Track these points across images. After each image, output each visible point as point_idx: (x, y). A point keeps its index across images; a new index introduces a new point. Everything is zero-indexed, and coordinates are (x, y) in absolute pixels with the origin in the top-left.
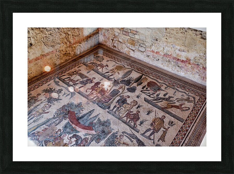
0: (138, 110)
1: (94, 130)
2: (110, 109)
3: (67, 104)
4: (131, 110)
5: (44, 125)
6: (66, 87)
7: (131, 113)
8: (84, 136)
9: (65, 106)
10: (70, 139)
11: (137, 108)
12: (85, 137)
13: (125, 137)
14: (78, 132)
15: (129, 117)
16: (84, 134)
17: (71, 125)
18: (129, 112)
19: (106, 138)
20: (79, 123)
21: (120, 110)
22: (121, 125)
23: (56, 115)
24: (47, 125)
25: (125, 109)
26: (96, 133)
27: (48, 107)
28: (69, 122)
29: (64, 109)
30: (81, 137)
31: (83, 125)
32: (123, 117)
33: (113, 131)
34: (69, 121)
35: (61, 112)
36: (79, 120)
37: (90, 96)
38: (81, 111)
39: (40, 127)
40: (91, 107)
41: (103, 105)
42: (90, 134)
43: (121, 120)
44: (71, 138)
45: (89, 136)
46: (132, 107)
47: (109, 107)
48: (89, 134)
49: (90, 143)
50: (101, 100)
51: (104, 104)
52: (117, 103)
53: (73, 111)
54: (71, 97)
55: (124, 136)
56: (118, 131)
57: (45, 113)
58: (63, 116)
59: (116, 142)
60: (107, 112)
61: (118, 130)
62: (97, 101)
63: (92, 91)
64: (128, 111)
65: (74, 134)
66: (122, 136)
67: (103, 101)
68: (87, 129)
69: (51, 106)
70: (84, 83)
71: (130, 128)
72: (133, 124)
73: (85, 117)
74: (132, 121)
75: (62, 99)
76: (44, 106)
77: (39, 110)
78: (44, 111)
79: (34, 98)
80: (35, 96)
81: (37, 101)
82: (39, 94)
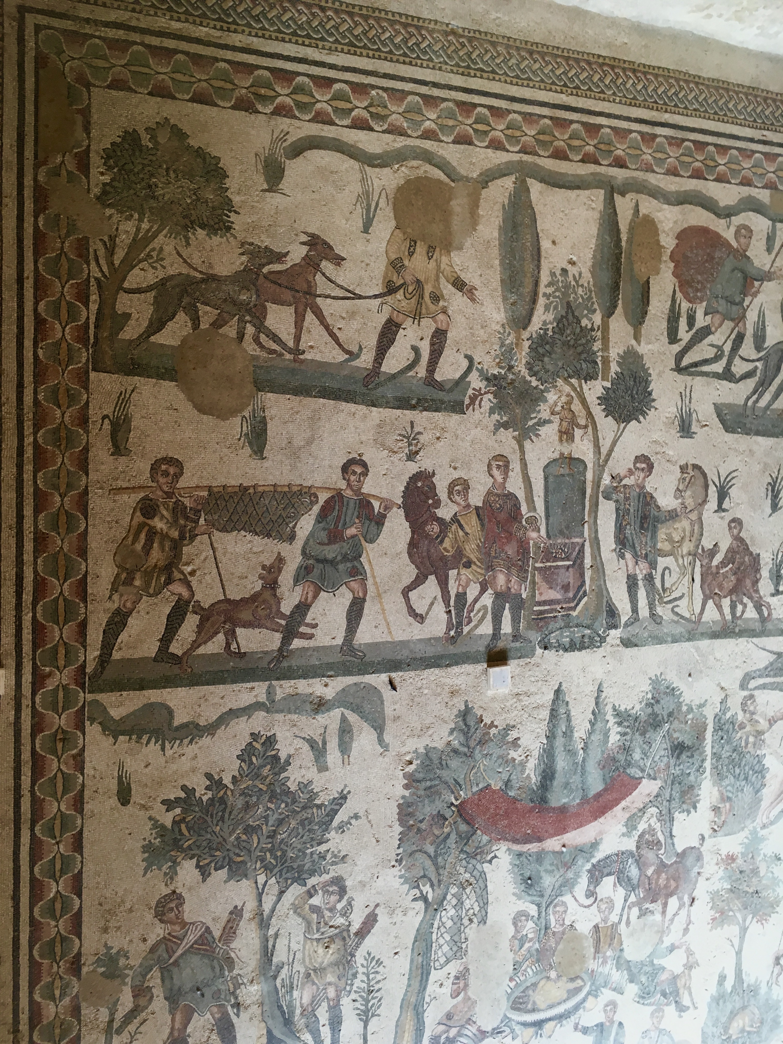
0: (728, 516)
1: (641, 778)
2: (623, 622)
3: (406, 787)
4: (707, 544)
5: (434, 975)
6: (263, 698)
7: (715, 562)
8: (627, 834)
9: (409, 805)
10: (592, 899)
11: (720, 509)
12: (636, 838)
13: (762, 697)
14: (595, 845)
15: (721, 587)
16: (624, 830)
17: (540, 857)
18: (705, 561)
19: (708, 764)
20: (563, 810)
21: (667, 585)
22: (718, 655)
23: (427, 889)
24: (443, 960)
25: (680, 561)
26: (659, 783)
27: (334, 898)
28: (520, 855)
29: (423, 826)
30: (623, 853)
31: (585, 800)
32: (698, 610)
33: (709, 713)
34: (517, 848)
35: (431, 850)
36: (544, 800)
37: (466, 629)
38: (513, 754)
39: (427, 999)
40: (533, 689)
41: (577, 626)
42: (643, 810)
43: (702, 634)
44: (590, 894)
45: (645, 819)
46: (700, 519)
47: (612, 613)
48: (640, 810)
49: (672, 836)
50: (544, 603)
51: (574, 614)
52: (628, 556)
53: (475, 789)
54: (379, 728)
55: (756, 693)
56: (723, 696)
57: (362, 933)
58: (463, 856)
59: (747, 743)
60: (622, 649)
61: (722, 688)
62: (529, 628)
63: (443, 584)
64: (698, 563)
65: (589, 871)
66: (749, 702)
67: (558, 602)
68: (617, 802)
69: (339, 882)
70: (332, 563)
71: (755, 640)
72: (751, 613)
73: (561, 763)
74: (742, 603)
75: (345, 792)
76: (300, 920)
77: (311, 959)
78: (345, 934)
79: (180, 952)
80: (164, 938)
81: (219, 941)
82: (163, 907)
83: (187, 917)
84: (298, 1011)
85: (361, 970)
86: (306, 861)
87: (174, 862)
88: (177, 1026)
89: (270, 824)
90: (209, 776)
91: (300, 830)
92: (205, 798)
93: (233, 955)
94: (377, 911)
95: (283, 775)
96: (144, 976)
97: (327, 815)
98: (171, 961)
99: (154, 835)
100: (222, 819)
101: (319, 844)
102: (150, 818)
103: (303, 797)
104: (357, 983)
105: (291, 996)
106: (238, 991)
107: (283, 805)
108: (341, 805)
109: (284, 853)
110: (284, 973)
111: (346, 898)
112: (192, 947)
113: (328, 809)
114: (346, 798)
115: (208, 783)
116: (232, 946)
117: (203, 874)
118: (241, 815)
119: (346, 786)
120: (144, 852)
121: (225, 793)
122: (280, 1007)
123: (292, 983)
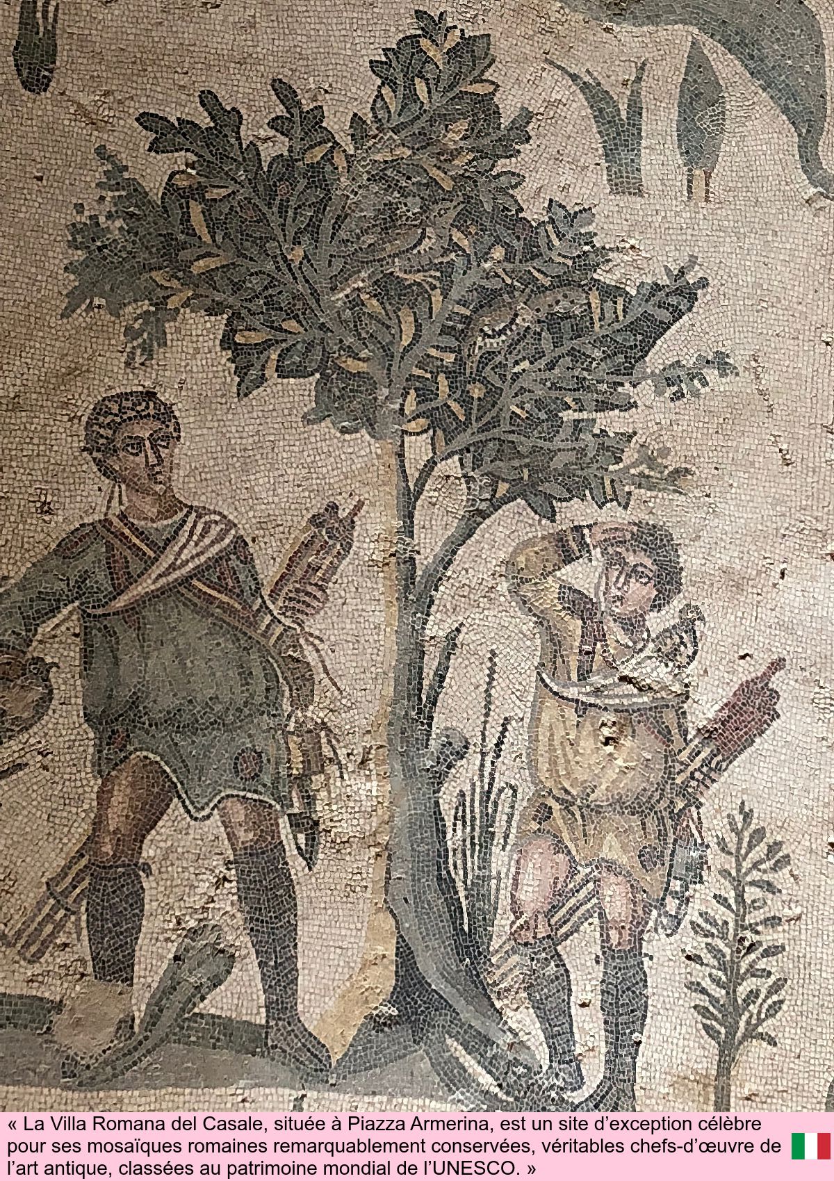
27: (638, 590)
54: (806, 123)
75: (691, 278)
76: (529, 624)
77: (553, 762)
78: (670, 718)
79: (147, 585)
80: (106, 523)
81: (274, 594)
82: (114, 427)
83: (182, 484)
84: (503, 923)
85: (716, 858)
86: (557, 443)
87: (160, 304)
88: (114, 820)
89: (454, 294)
90: (283, 91)
91: (546, 344)
92: (268, 152)
93: (311, 657)
94: (775, 682)
95: (502, 165)
96: (32, 623)
97: (632, 327)
98: (120, 603)
99: (108, 206)
100: (313, 228)
101: (603, 406)
102: (101, 152)
103: (560, 252)
104: (703, 898)
105: (485, 862)
106: (318, 779)
107: (498, 253)
108: (678, 315)
109: (493, 393)
110: (465, 775)
111: (677, 603)
112: (186, 581)
113: (637, 311)
114: (693, 298)
115: (280, 110)
116: (314, 625)
117: (242, 372)
118: (370, 239)
119: (693, 260)
120: (73, 245)
121: (328, 157)
122: (446, 884)
123: (489, 820)
